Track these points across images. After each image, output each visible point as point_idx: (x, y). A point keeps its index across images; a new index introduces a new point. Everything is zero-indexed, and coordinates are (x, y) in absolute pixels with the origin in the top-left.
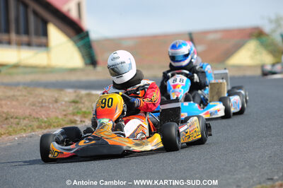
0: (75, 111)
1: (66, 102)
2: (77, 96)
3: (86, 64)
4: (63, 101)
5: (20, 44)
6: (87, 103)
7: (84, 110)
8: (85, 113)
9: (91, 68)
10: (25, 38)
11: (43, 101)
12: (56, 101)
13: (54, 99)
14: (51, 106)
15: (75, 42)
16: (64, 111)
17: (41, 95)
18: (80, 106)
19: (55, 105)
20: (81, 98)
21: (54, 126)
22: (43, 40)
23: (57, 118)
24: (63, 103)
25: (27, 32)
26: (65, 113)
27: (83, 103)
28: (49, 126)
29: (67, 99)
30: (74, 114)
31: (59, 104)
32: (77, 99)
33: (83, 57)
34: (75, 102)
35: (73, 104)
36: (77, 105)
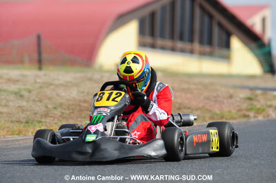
0: (250, 107)
1: (241, 99)
2: (253, 94)
4: (238, 97)
5: (202, 54)
6: (262, 101)
7: (258, 106)
8: (258, 109)
9: (269, 76)
10: (207, 49)
11: (218, 96)
12: (231, 97)
13: (229, 95)
14: (225, 101)
16: (238, 106)
17: (217, 90)
18: (255, 103)
19: (230, 101)
20: (256, 96)
23: (230, 112)
24: (238, 99)
25: (210, 43)
26: (238, 108)
27: (258, 101)
29: (242, 96)
30: (248, 110)
31: (233, 100)
32: (252, 97)
34: (250, 99)
35: (248, 101)
36: (251, 102)
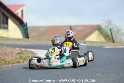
0: (20, 57)
2: (21, 51)
8: (24, 58)
11: (6, 52)
12: (12, 53)
14: (9, 54)
15: (20, 28)
16: (15, 57)
17: (5, 49)
21: (11, 64)
22: (6, 26)
23: (12, 60)
24: (15, 54)
28: (9, 63)
29: (16, 52)
30: (19, 59)
33: (23, 34)
35: (19, 54)
36: (21, 55)
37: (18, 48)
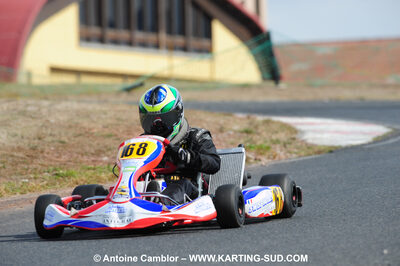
0: (248, 144)
1: (235, 132)
2: (251, 124)
3: (264, 79)
4: (231, 130)
5: (172, 48)
6: (264, 134)
7: (259, 143)
8: (260, 148)
9: (271, 84)
10: (179, 40)
12: (221, 130)
13: (218, 127)
15: (250, 48)
17: (201, 120)
18: (255, 137)
19: (220, 136)
20: (256, 127)
22: (204, 43)
24: (231, 133)
25: (182, 32)
27: (259, 134)
29: (236, 127)
31: (225, 135)
32: (252, 128)
33: (261, 69)
34: (247, 132)
35: (245, 135)
36: (250, 136)
37: (241, 115)
